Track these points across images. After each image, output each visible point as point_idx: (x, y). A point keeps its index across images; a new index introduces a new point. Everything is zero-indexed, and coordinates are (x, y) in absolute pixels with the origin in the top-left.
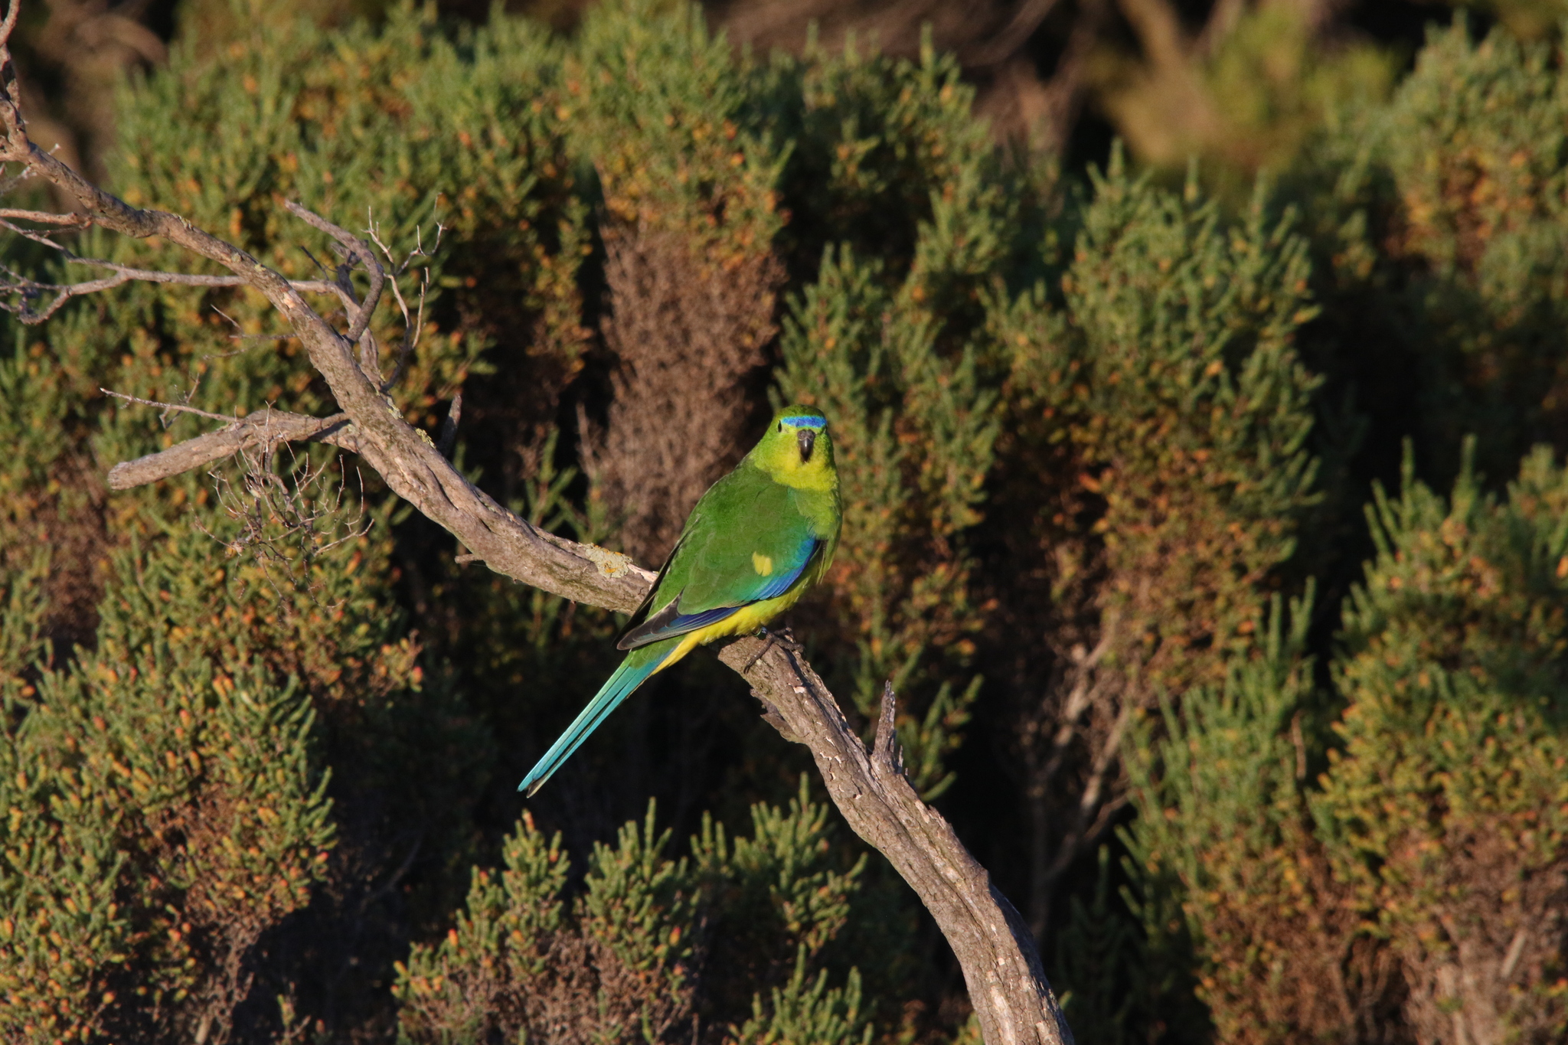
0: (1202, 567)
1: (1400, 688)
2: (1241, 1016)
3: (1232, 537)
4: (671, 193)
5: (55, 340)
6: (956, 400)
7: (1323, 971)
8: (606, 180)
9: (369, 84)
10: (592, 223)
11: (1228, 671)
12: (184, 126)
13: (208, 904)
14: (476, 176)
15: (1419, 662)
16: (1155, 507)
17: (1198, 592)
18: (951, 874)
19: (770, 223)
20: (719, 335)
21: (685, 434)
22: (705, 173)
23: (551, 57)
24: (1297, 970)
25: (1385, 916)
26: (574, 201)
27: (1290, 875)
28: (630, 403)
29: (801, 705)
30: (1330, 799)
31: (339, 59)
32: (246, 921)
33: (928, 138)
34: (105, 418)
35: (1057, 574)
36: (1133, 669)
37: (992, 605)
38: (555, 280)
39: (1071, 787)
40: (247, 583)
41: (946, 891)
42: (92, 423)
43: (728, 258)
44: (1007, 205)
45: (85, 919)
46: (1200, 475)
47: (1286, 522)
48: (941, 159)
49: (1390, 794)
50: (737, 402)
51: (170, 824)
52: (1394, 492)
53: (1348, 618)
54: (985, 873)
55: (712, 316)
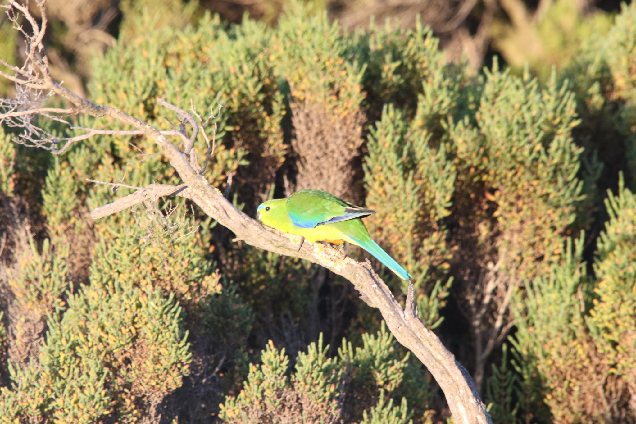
0: (538, 228)
1: (621, 273)
2: (563, 410)
3: (549, 215)
4: (318, 88)
5: (72, 160)
6: (438, 166)
7: (595, 390)
8: (292, 84)
9: (194, 51)
10: (286, 102)
11: (551, 269)
12: (120, 72)
13: (141, 388)
14: (238, 85)
15: (629, 262)
16: (517, 205)
17: (537, 239)
18: (439, 357)
19: (358, 98)
20: (340, 144)
21: (328, 185)
22: (331, 79)
23: (267, 36)
24: (585, 390)
25: (619, 366)
26: (278, 93)
27: (580, 352)
28: (305, 174)
29: (375, 292)
30: (595, 319)
31: (181, 41)
32: (157, 393)
33: (420, 60)
34: (91, 192)
35: (480, 234)
36: (512, 271)
37: (456, 248)
38: (271, 126)
39: (490, 321)
40: (149, 254)
41: (438, 364)
42: (87, 193)
43: (342, 113)
44: (454, 85)
45: (93, 397)
46: (535, 191)
47: (571, 208)
48: (426, 69)
49: (619, 317)
50: (348, 171)
51: (124, 356)
52: (616, 193)
53: (599, 245)
54: (453, 356)
55: (337, 137)
